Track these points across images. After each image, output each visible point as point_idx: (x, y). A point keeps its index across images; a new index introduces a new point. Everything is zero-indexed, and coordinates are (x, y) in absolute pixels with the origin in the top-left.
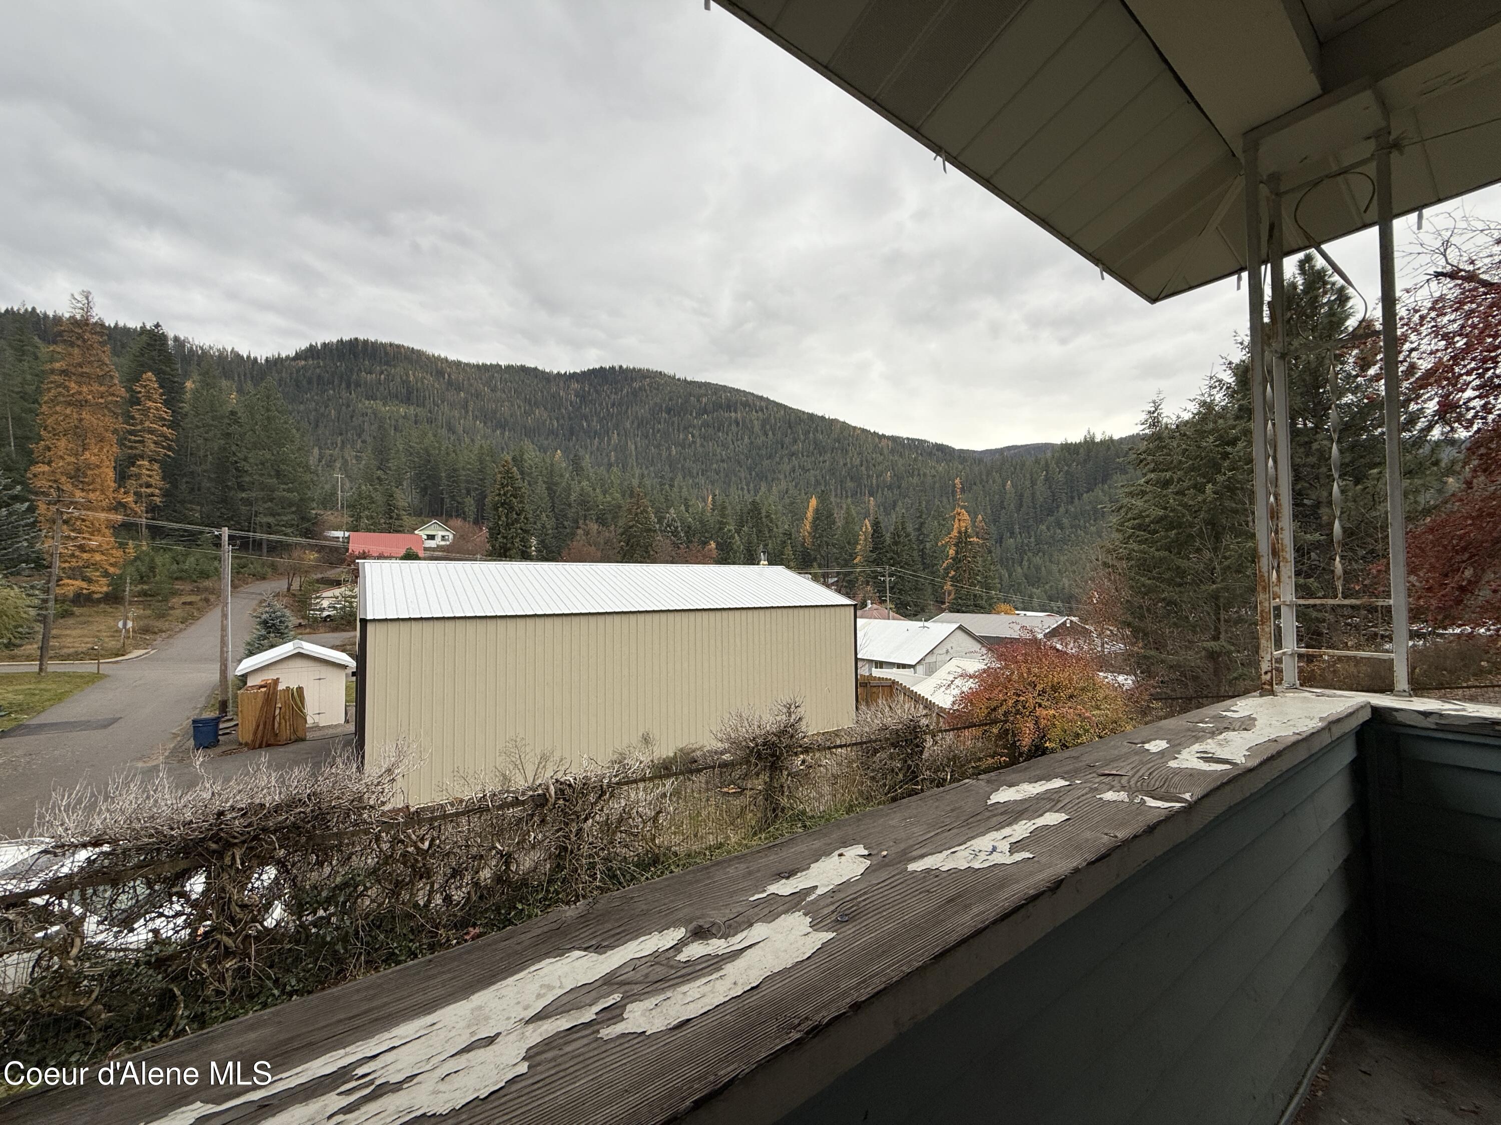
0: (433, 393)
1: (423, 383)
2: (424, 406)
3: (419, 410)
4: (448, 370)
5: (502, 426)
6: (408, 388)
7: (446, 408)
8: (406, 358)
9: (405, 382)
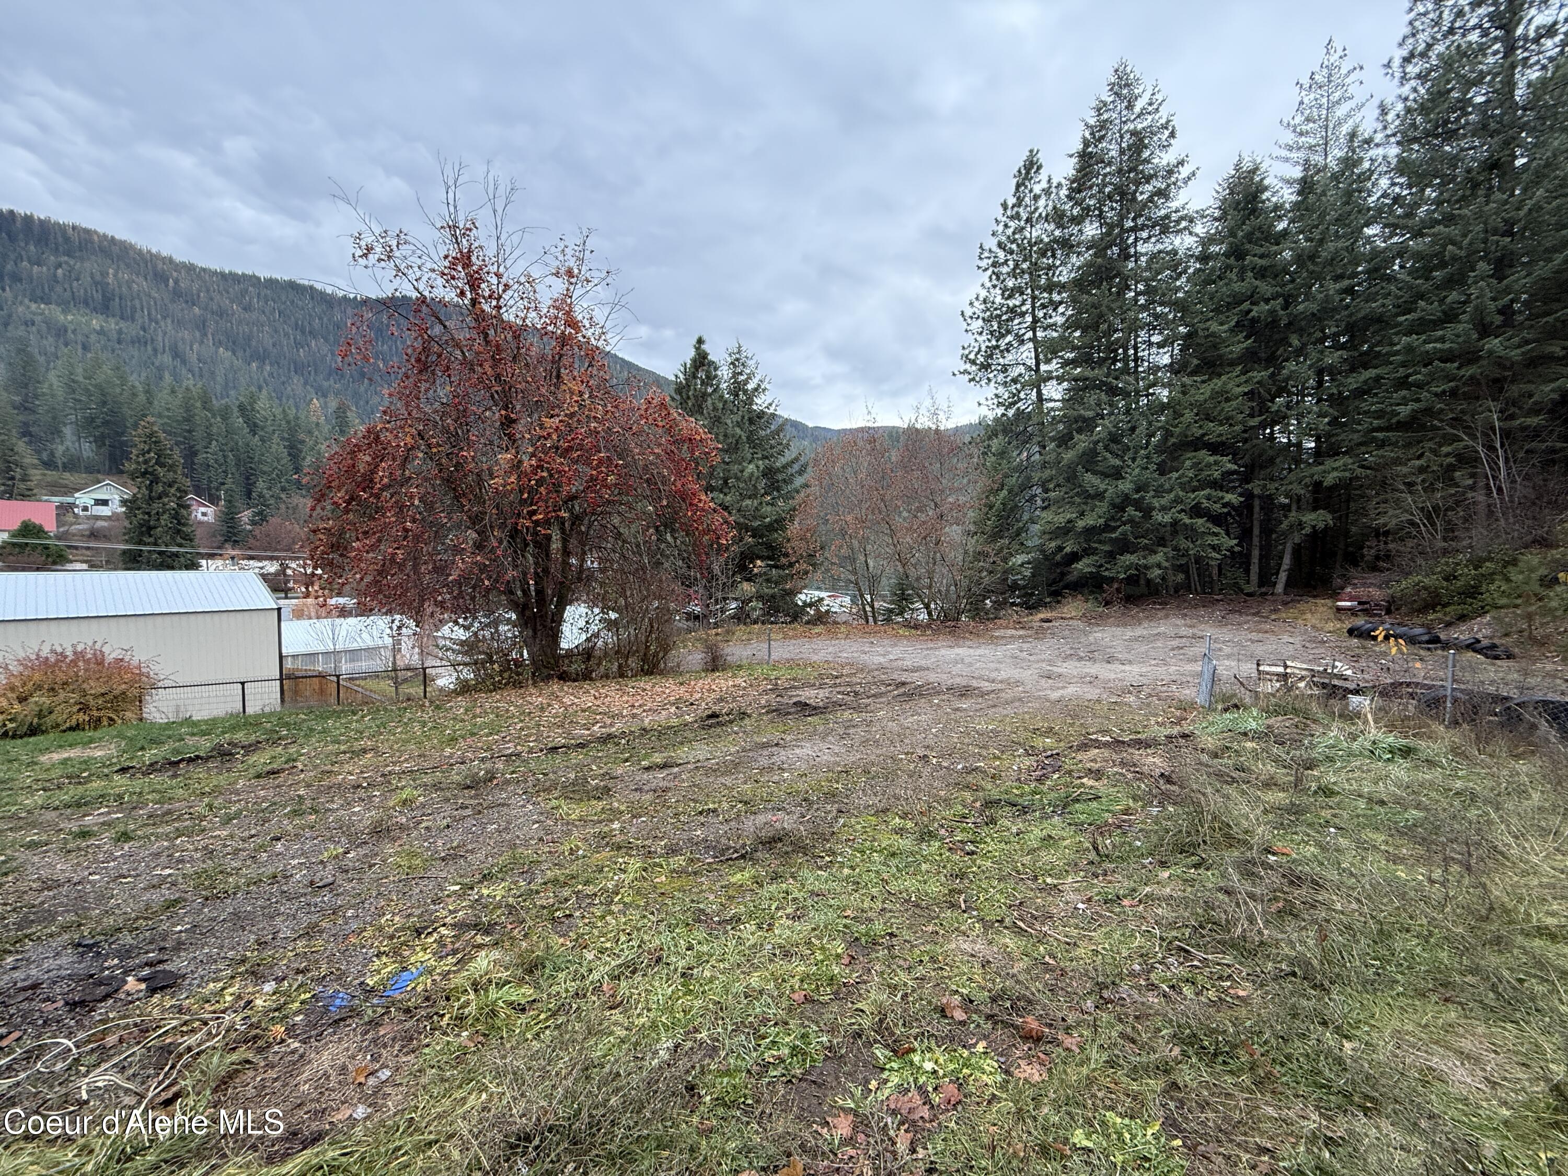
0: (149, 304)
1: (130, 288)
2: (133, 320)
3: (123, 324)
4: (175, 274)
5: (262, 357)
6: (103, 291)
7: (168, 325)
8: (102, 250)
9: (99, 284)
